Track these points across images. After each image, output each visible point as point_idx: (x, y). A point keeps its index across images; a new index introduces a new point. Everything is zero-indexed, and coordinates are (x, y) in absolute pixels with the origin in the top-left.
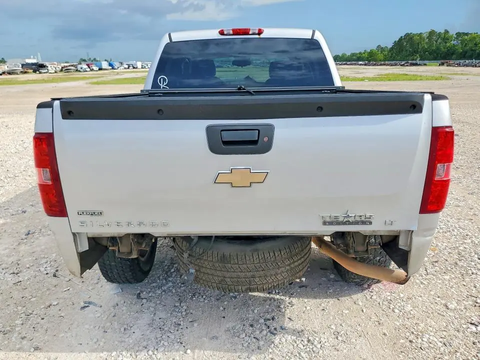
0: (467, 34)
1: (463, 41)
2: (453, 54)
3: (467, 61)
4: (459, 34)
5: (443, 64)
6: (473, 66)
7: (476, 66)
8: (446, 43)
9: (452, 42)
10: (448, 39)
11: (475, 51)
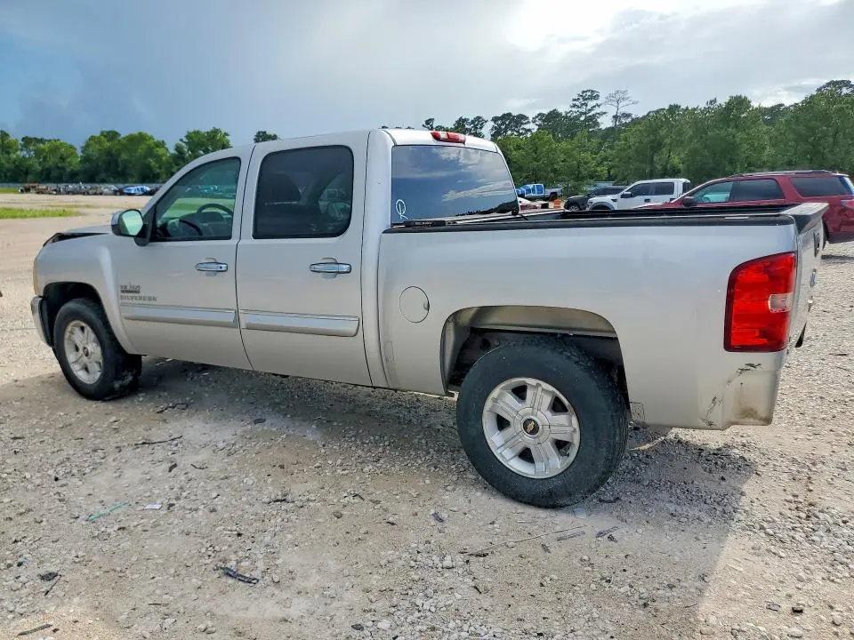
0: (42, 141)
1: (38, 153)
2: (27, 173)
3: (70, 186)
4: (27, 141)
5: (27, 190)
6: (84, 194)
7: (88, 194)
8: (8, 153)
9: (19, 153)
10: (9, 147)
11: (63, 168)
